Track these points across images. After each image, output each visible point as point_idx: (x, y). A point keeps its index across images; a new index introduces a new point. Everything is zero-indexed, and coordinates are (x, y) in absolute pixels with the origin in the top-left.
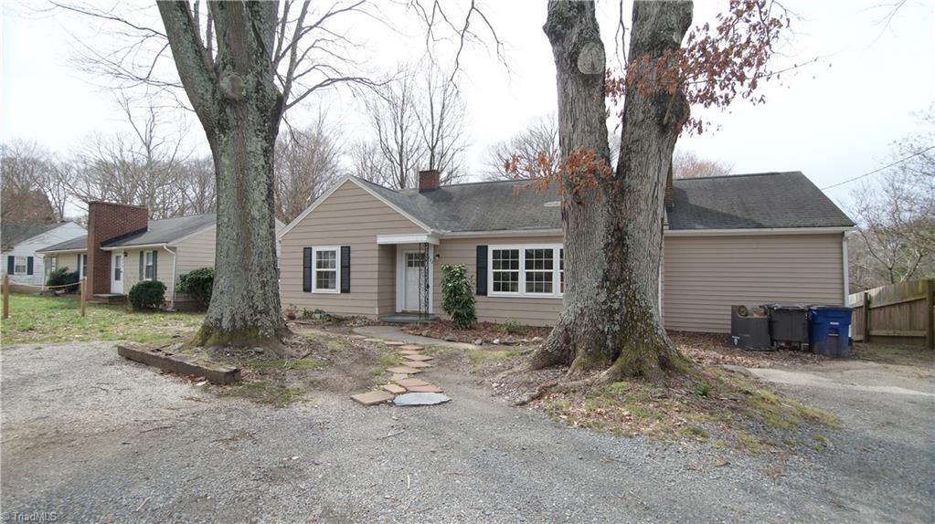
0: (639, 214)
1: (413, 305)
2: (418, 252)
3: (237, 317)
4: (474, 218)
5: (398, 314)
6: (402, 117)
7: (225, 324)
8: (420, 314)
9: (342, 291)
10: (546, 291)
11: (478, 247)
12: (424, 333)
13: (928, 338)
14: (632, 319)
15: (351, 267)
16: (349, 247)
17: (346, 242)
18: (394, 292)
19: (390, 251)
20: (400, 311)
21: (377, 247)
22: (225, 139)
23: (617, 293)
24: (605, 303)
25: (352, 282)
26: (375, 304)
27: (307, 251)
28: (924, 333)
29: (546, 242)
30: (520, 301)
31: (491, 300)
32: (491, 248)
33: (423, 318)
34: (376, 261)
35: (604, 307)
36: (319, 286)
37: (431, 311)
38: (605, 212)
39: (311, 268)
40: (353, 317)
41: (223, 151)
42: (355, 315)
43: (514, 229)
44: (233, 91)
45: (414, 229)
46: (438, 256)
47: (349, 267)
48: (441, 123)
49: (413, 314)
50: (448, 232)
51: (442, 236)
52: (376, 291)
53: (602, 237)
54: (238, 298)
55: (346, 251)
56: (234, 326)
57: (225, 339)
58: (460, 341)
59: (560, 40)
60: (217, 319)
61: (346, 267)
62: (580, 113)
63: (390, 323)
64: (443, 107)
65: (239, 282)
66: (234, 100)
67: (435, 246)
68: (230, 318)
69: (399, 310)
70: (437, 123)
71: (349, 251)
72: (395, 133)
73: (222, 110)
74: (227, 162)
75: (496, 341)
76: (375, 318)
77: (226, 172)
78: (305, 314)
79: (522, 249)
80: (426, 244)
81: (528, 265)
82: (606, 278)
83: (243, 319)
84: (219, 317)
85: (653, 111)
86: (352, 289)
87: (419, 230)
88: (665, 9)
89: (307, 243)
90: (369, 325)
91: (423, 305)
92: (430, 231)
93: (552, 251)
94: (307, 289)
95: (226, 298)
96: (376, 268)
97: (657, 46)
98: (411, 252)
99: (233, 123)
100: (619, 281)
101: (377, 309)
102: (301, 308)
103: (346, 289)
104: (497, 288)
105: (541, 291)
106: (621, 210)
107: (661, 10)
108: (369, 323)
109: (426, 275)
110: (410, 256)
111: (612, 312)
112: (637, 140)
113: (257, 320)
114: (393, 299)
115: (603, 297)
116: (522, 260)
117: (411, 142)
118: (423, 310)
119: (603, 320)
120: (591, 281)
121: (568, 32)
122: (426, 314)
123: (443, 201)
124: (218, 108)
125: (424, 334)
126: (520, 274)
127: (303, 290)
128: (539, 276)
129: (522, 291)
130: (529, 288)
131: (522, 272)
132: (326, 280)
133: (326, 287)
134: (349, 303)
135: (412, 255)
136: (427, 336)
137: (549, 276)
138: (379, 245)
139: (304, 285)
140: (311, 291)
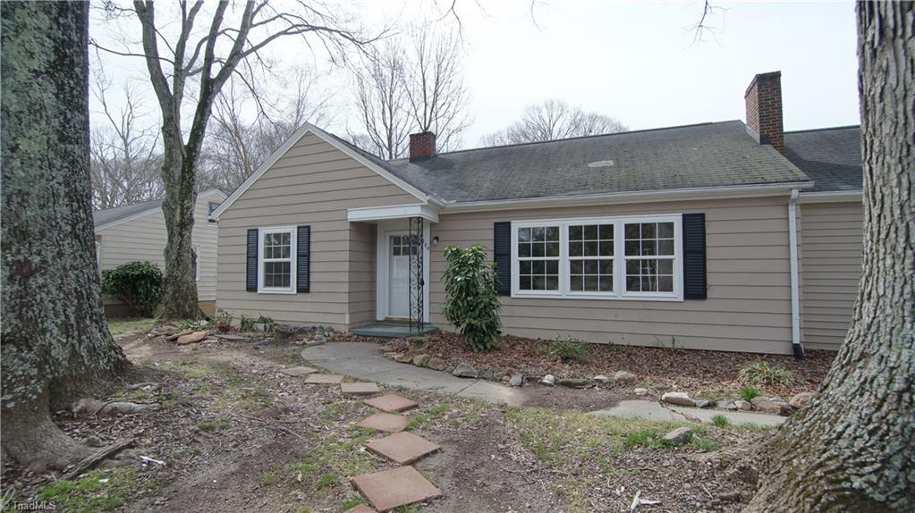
1: (401, 312)
2: (407, 233)
4: (488, 184)
5: (379, 323)
6: (391, 96)
8: (410, 323)
9: (300, 290)
10: (603, 289)
11: (496, 224)
12: (418, 359)
15: (312, 255)
16: (309, 227)
17: (304, 220)
18: (372, 292)
19: (367, 232)
21: (348, 226)
25: (313, 278)
26: (345, 308)
27: (252, 234)
29: (602, 214)
30: (566, 304)
31: (516, 302)
32: (516, 226)
33: (415, 330)
34: (346, 246)
36: (268, 283)
37: (426, 319)
39: (256, 257)
40: (314, 328)
42: (317, 326)
43: (550, 194)
45: (402, 198)
46: (437, 238)
47: (308, 255)
48: (435, 102)
49: (402, 322)
50: (452, 203)
51: (443, 208)
52: (347, 290)
55: (305, 233)
58: (481, 377)
61: (305, 256)
63: (365, 338)
64: (437, 84)
67: (432, 224)
69: (380, 317)
70: (430, 101)
71: (309, 233)
72: (383, 113)
76: (345, 330)
78: (243, 324)
79: (564, 225)
80: (420, 220)
81: (574, 250)
86: (313, 287)
87: (408, 199)
89: (251, 223)
90: (333, 340)
91: (414, 310)
92: (424, 199)
93: (611, 227)
94: (252, 288)
96: (346, 256)
98: (397, 232)
101: (347, 316)
102: (238, 314)
103: (304, 288)
104: (525, 284)
105: (595, 289)
108: (335, 338)
109: (420, 265)
110: (396, 240)
114: (373, 301)
116: (564, 241)
117: (401, 126)
118: (415, 317)
122: (420, 324)
123: (442, 169)
125: (416, 362)
126: (560, 263)
127: (245, 289)
128: (592, 265)
129: (564, 289)
130: (575, 284)
131: (564, 259)
132: (277, 275)
133: (278, 284)
134: (309, 308)
135: (399, 238)
136: (422, 366)
137: (607, 266)
138: (351, 222)
139: (247, 282)
140: (256, 291)
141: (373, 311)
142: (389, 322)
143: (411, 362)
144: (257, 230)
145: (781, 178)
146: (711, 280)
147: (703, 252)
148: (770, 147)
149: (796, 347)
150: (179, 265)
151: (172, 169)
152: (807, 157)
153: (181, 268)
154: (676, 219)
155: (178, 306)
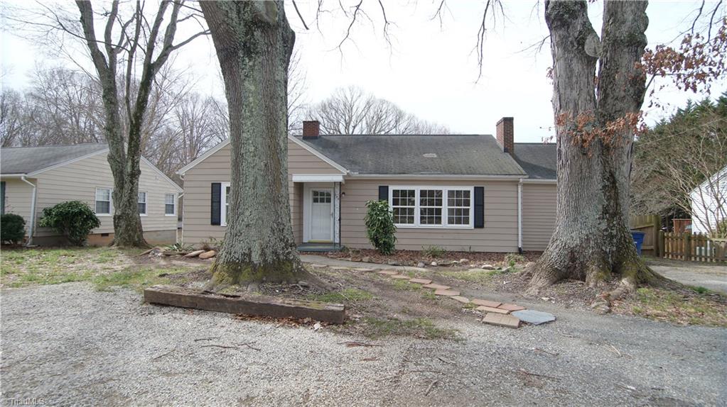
0: (623, 164)
2: (324, 190)
3: (268, 251)
5: (305, 244)
7: (256, 258)
10: (436, 223)
11: (380, 187)
13: (655, 250)
14: (625, 241)
20: (307, 241)
21: (293, 185)
22: (251, 64)
23: (615, 222)
24: (606, 230)
27: (216, 186)
28: (652, 247)
29: (437, 185)
30: (418, 231)
32: (391, 189)
33: (337, 247)
35: (605, 233)
38: (599, 162)
39: (220, 202)
41: (246, 76)
44: (267, 14)
45: (328, 170)
46: (344, 194)
50: (356, 174)
51: (350, 176)
53: (599, 181)
54: (267, 232)
56: (265, 261)
57: (259, 274)
58: (403, 265)
59: (566, 27)
60: (244, 254)
62: (584, 86)
65: (268, 214)
66: (268, 23)
67: (342, 185)
68: (259, 252)
69: (305, 240)
73: (249, 32)
74: (252, 88)
75: (434, 263)
77: (251, 99)
79: (416, 189)
80: (335, 183)
81: (422, 203)
82: (605, 211)
83: (275, 253)
84: (247, 252)
85: (632, 91)
87: (333, 171)
88: (637, 18)
89: (216, 179)
91: (337, 235)
92: (345, 172)
93: (441, 191)
94: (216, 223)
95: (253, 232)
97: (635, 43)
98: (317, 190)
99: (262, 46)
100: (615, 214)
106: (608, 162)
107: (634, 19)
110: (315, 193)
111: (612, 237)
112: (619, 111)
113: (289, 253)
114: (301, 232)
115: (604, 226)
116: (417, 198)
119: (605, 243)
120: (592, 214)
121: (574, 21)
124: (244, 30)
127: (210, 223)
128: (431, 211)
129: (417, 223)
130: (423, 220)
131: (417, 208)
135: (317, 192)
136: (369, 262)
137: (439, 211)
138: (295, 183)
139: (212, 218)
140: (220, 224)
141: (301, 237)
142: (310, 243)
143: (361, 261)
144: (220, 184)
145: (515, 172)
146: (486, 218)
147: (483, 206)
148: (508, 154)
149: (520, 249)
150: (130, 205)
151: (115, 130)
152: (521, 159)
153: (131, 208)
154: (471, 189)
155: (129, 236)
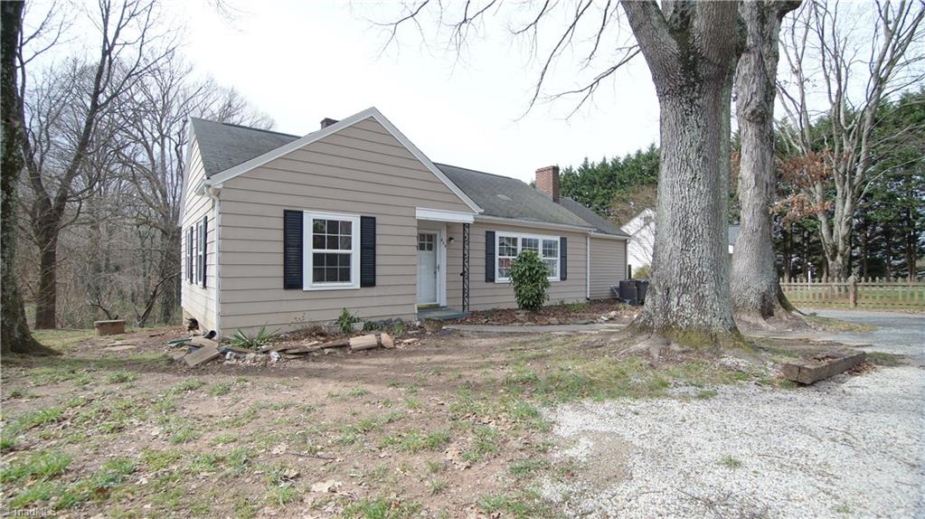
9: (363, 284)
11: (487, 232)
15: (377, 247)
16: (374, 218)
17: (369, 211)
21: (416, 223)
25: (379, 270)
26: (413, 298)
27: (293, 221)
29: (534, 233)
31: (498, 286)
32: (498, 234)
34: (414, 242)
36: (319, 278)
37: (443, 304)
39: (300, 247)
45: (459, 206)
46: (451, 239)
47: (373, 248)
52: (413, 282)
55: (369, 224)
61: (368, 248)
71: (374, 223)
79: (520, 237)
86: (379, 281)
87: (465, 208)
89: (293, 203)
94: (294, 284)
96: (413, 250)
101: (415, 307)
103: (368, 280)
104: (501, 274)
116: (520, 247)
127: (282, 285)
132: (332, 268)
133: (332, 278)
134: (375, 302)
138: (418, 220)
139: (285, 277)
140: (301, 287)
144: (301, 213)
146: (568, 270)
148: (559, 205)
149: (588, 299)
154: (557, 239)
